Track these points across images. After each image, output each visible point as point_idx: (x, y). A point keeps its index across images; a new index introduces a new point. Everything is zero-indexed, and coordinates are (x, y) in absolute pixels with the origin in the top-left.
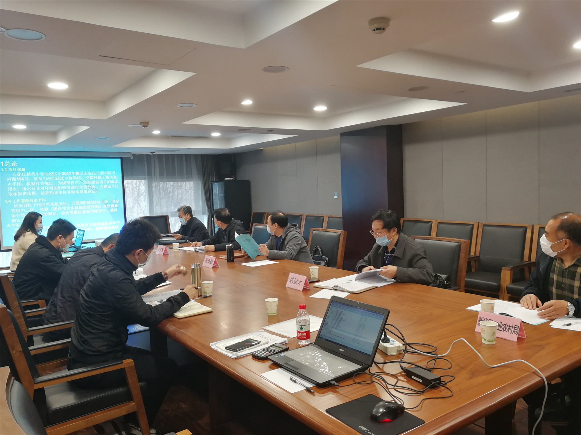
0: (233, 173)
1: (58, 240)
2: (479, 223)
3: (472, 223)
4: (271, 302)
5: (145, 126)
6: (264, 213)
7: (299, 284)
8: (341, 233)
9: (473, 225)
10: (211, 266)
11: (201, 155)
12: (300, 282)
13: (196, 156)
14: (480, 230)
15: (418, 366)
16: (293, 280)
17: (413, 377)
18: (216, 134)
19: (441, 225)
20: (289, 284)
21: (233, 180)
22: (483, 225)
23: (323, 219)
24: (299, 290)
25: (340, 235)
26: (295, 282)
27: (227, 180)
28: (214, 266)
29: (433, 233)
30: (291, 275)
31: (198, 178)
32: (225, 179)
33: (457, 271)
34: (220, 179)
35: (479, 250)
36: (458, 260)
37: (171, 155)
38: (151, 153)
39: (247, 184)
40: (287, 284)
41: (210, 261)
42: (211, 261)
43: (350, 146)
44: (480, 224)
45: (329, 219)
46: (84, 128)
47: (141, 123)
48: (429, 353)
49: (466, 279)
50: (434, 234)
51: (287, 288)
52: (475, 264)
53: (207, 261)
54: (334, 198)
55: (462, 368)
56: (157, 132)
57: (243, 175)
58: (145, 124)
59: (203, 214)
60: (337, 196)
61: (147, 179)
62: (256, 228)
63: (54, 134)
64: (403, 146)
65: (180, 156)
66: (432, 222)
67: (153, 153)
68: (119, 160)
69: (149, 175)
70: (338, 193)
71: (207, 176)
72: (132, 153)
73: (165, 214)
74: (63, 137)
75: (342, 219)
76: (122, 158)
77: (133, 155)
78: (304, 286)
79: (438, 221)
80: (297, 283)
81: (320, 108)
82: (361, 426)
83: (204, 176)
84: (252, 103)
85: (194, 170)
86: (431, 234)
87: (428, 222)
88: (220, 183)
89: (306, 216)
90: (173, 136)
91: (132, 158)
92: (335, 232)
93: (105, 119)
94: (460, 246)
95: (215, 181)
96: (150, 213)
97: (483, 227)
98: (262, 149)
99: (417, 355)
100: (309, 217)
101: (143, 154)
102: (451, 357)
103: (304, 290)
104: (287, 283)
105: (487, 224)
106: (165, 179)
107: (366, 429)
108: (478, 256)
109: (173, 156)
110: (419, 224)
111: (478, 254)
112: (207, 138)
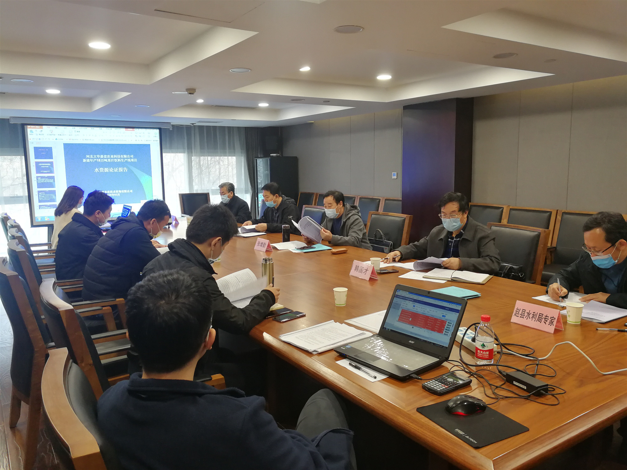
0: (280, 148)
1: (96, 216)
2: (557, 210)
3: (549, 210)
4: (340, 292)
5: (191, 93)
6: (313, 194)
7: (365, 273)
8: (405, 218)
9: (551, 213)
10: (264, 249)
11: (246, 128)
12: (366, 271)
13: (239, 128)
14: (559, 218)
15: (518, 370)
16: (358, 268)
17: (514, 383)
18: (263, 105)
19: (513, 212)
20: (353, 273)
21: (279, 156)
22: (563, 212)
23: (379, 201)
24: (365, 279)
25: (404, 220)
26: (360, 270)
27: (273, 156)
28: (267, 249)
29: (503, 220)
30: (356, 262)
31: (242, 153)
32: (271, 155)
33: (533, 264)
34: (266, 155)
35: (556, 241)
36: (536, 252)
37: (213, 126)
38: (192, 124)
39: (294, 161)
40: (350, 273)
41: (262, 244)
42: (264, 245)
43: (412, 121)
44: (558, 212)
45: (386, 201)
46: (124, 94)
47: (187, 90)
48: (527, 355)
49: (543, 272)
50: (505, 221)
51: (350, 277)
52: (551, 255)
53: (260, 244)
54: (393, 178)
55: (568, 374)
56: (200, 101)
57: (290, 151)
58: (191, 91)
59: (246, 192)
60: (396, 177)
61: (186, 152)
62: (307, 210)
63: (89, 101)
64: (474, 122)
65: (222, 128)
66: (503, 208)
67: (194, 125)
68: (158, 131)
69: (189, 149)
70: (397, 173)
71: (251, 149)
72: (172, 124)
73: (206, 192)
74: (99, 105)
75: (401, 203)
76: (160, 129)
77: (173, 126)
78: (371, 276)
79: (511, 207)
80: (363, 272)
81: (384, 77)
82: (457, 430)
83: (248, 150)
84: (310, 70)
85: (237, 145)
86: (502, 221)
87: (498, 208)
88: (264, 159)
89: (360, 198)
90: (217, 106)
91: (171, 129)
92: (397, 217)
93: (149, 84)
94: (538, 236)
95: (259, 156)
96: (190, 189)
97: (562, 214)
98: (313, 122)
99: (514, 357)
100: (363, 199)
101: (183, 125)
102: (553, 360)
103: (371, 279)
104: (351, 271)
105: (566, 212)
106: (206, 153)
107: (462, 433)
108: (554, 247)
109: (215, 127)
110: (489, 210)
111: (554, 245)
112: (253, 109)
